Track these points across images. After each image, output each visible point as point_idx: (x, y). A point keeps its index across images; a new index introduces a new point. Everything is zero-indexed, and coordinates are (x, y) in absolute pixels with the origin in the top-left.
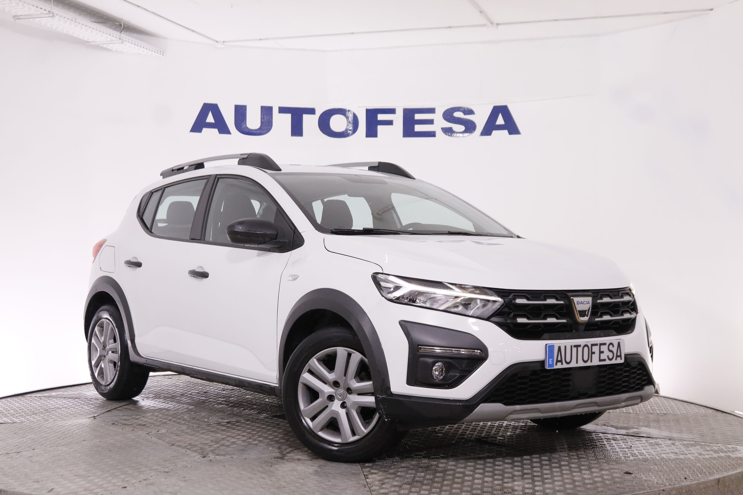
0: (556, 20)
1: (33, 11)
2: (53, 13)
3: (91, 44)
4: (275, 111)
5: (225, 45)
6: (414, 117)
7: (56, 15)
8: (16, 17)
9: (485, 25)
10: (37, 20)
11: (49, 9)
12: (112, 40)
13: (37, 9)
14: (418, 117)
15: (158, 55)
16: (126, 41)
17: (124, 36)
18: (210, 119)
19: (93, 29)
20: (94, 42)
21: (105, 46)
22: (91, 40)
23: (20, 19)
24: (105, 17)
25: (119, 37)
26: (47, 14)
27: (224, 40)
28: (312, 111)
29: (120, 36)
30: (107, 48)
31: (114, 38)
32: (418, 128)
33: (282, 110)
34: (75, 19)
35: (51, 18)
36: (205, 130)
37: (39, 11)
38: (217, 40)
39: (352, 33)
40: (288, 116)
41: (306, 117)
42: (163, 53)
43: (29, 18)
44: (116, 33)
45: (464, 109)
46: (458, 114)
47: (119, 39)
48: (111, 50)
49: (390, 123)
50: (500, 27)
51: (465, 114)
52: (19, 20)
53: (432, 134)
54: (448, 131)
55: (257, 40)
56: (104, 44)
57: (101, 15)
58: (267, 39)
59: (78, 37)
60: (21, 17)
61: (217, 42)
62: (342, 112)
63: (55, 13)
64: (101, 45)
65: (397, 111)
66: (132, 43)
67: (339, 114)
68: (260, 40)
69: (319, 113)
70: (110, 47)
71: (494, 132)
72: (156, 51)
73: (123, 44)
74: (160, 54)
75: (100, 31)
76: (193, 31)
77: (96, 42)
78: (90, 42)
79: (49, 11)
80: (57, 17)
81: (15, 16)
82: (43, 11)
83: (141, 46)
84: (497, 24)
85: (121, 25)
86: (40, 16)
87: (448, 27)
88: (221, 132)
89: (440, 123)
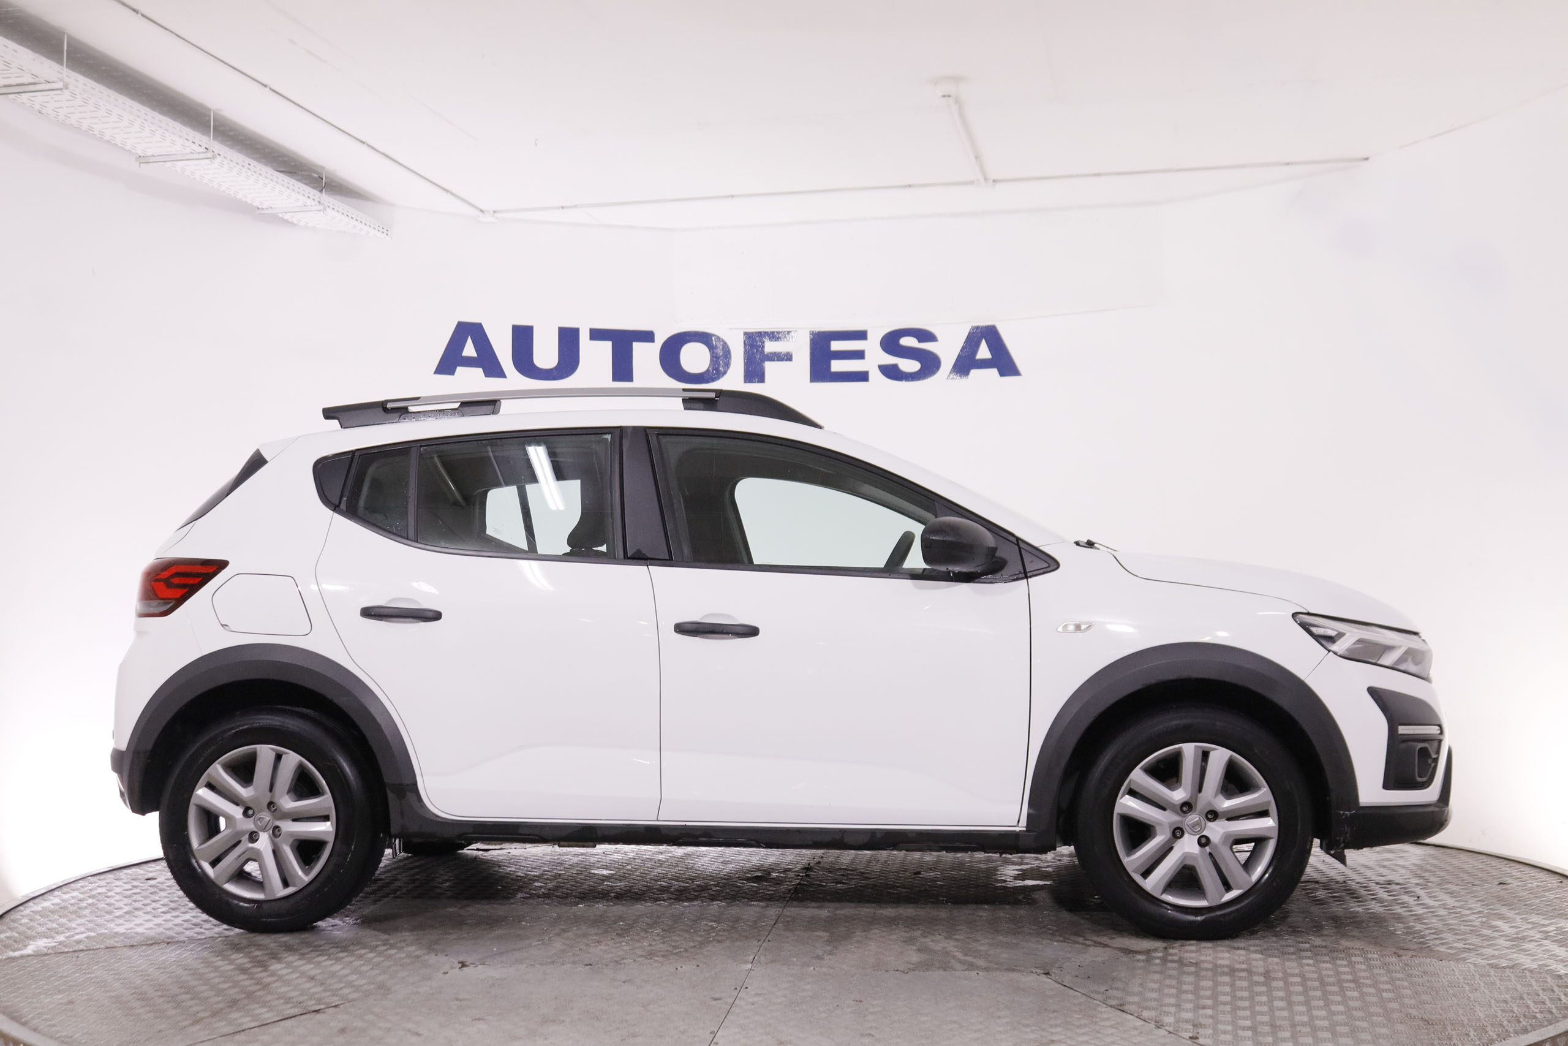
0: (1099, 175)
2: (214, 151)
3: (266, 212)
4: (584, 337)
5: (497, 218)
6: (829, 346)
7: (217, 156)
8: (143, 160)
9: (972, 183)
10: (179, 165)
12: (307, 206)
13: (187, 144)
14: (836, 346)
15: (379, 234)
16: (329, 207)
17: (325, 198)
18: (469, 350)
19: (276, 183)
20: (271, 208)
21: (287, 217)
22: (265, 206)
23: (148, 163)
24: (293, 164)
25: (319, 200)
26: (203, 153)
27: (495, 209)
28: (647, 336)
29: (319, 198)
30: (290, 220)
31: (309, 202)
32: (837, 366)
33: (597, 335)
34: (249, 164)
35: (207, 161)
36: (459, 369)
37: (188, 147)
38: (483, 209)
39: (732, 196)
40: (607, 346)
41: (638, 347)
42: (387, 230)
43: (165, 162)
44: (314, 194)
45: (919, 331)
46: (908, 342)
47: (318, 204)
48: (296, 225)
49: (788, 357)
50: (998, 186)
51: (920, 341)
52: (146, 165)
53: (863, 377)
54: (892, 373)
55: (555, 208)
56: (286, 213)
57: (285, 159)
58: (575, 206)
59: (244, 199)
60: (152, 159)
61: (482, 211)
62: (703, 338)
64: (280, 215)
65: (797, 336)
66: (338, 211)
67: (696, 341)
68: (563, 208)
69: (660, 340)
71: (974, 373)
72: (377, 228)
73: (326, 212)
75: (287, 188)
76: (447, 191)
77: (275, 208)
78: (263, 209)
79: (206, 148)
80: (219, 159)
81: (142, 157)
82: (196, 148)
83: (352, 218)
84: (994, 181)
85: (322, 179)
86: (191, 156)
87: (905, 187)
88: (488, 374)
89: (875, 357)
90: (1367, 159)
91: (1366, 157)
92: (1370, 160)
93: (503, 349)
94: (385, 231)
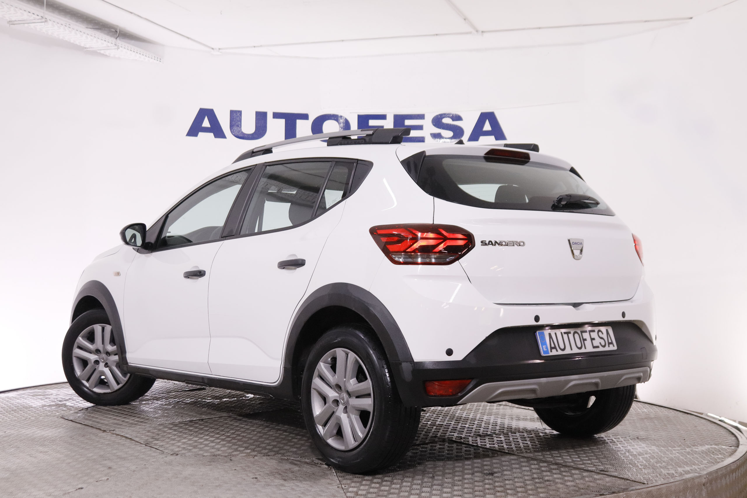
0: (540, 28)
1: (25, 16)
2: (46, 18)
3: (88, 49)
4: (270, 116)
5: (221, 52)
6: (404, 123)
7: (49, 21)
8: (11, 23)
9: (470, 33)
10: (32, 25)
11: (41, 14)
12: (108, 46)
13: (29, 14)
14: (408, 122)
15: (155, 61)
16: (121, 47)
17: (120, 42)
18: (206, 123)
19: (88, 34)
20: (91, 48)
21: (102, 52)
22: (87, 46)
23: (14, 24)
24: (101, 24)
25: (115, 43)
26: (40, 19)
27: (220, 48)
28: (305, 117)
30: (105, 54)
31: (109, 44)
33: (276, 115)
34: (69, 25)
35: (44, 23)
36: (200, 134)
37: (32, 16)
38: (213, 47)
39: (343, 41)
40: (282, 122)
41: (299, 123)
43: (24, 24)
44: (112, 40)
45: (453, 115)
46: (447, 121)
47: (114, 45)
48: (109, 56)
50: (485, 34)
51: (453, 120)
53: (421, 140)
54: (437, 137)
55: (251, 47)
56: (101, 50)
57: (96, 22)
58: (261, 46)
59: (75, 43)
60: (15, 23)
61: (213, 49)
62: (335, 117)
63: (48, 19)
64: (98, 51)
65: (388, 117)
66: (128, 49)
67: (332, 119)
68: (254, 47)
69: (312, 118)
70: (107, 53)
71: (481, 138)
72: (153, 58)
73: (119, 50)
74: (157, 60)
75: (95, 37)
76: (188, 38)
77: (93, 48)
78: (87, 48)
79: (41, 17)
81: (10, 21)
82: (35, 16)
83: (137, 53)
84: (482, 32)
85: (117, 32)
86: (34, 21)
87: (434, 35)
88: (216, 136)
89: (429, 128)
90: (691, 18)
91: (691, 16)
92: (693, 18)
93: (225, 123)
94: (159, 59)
